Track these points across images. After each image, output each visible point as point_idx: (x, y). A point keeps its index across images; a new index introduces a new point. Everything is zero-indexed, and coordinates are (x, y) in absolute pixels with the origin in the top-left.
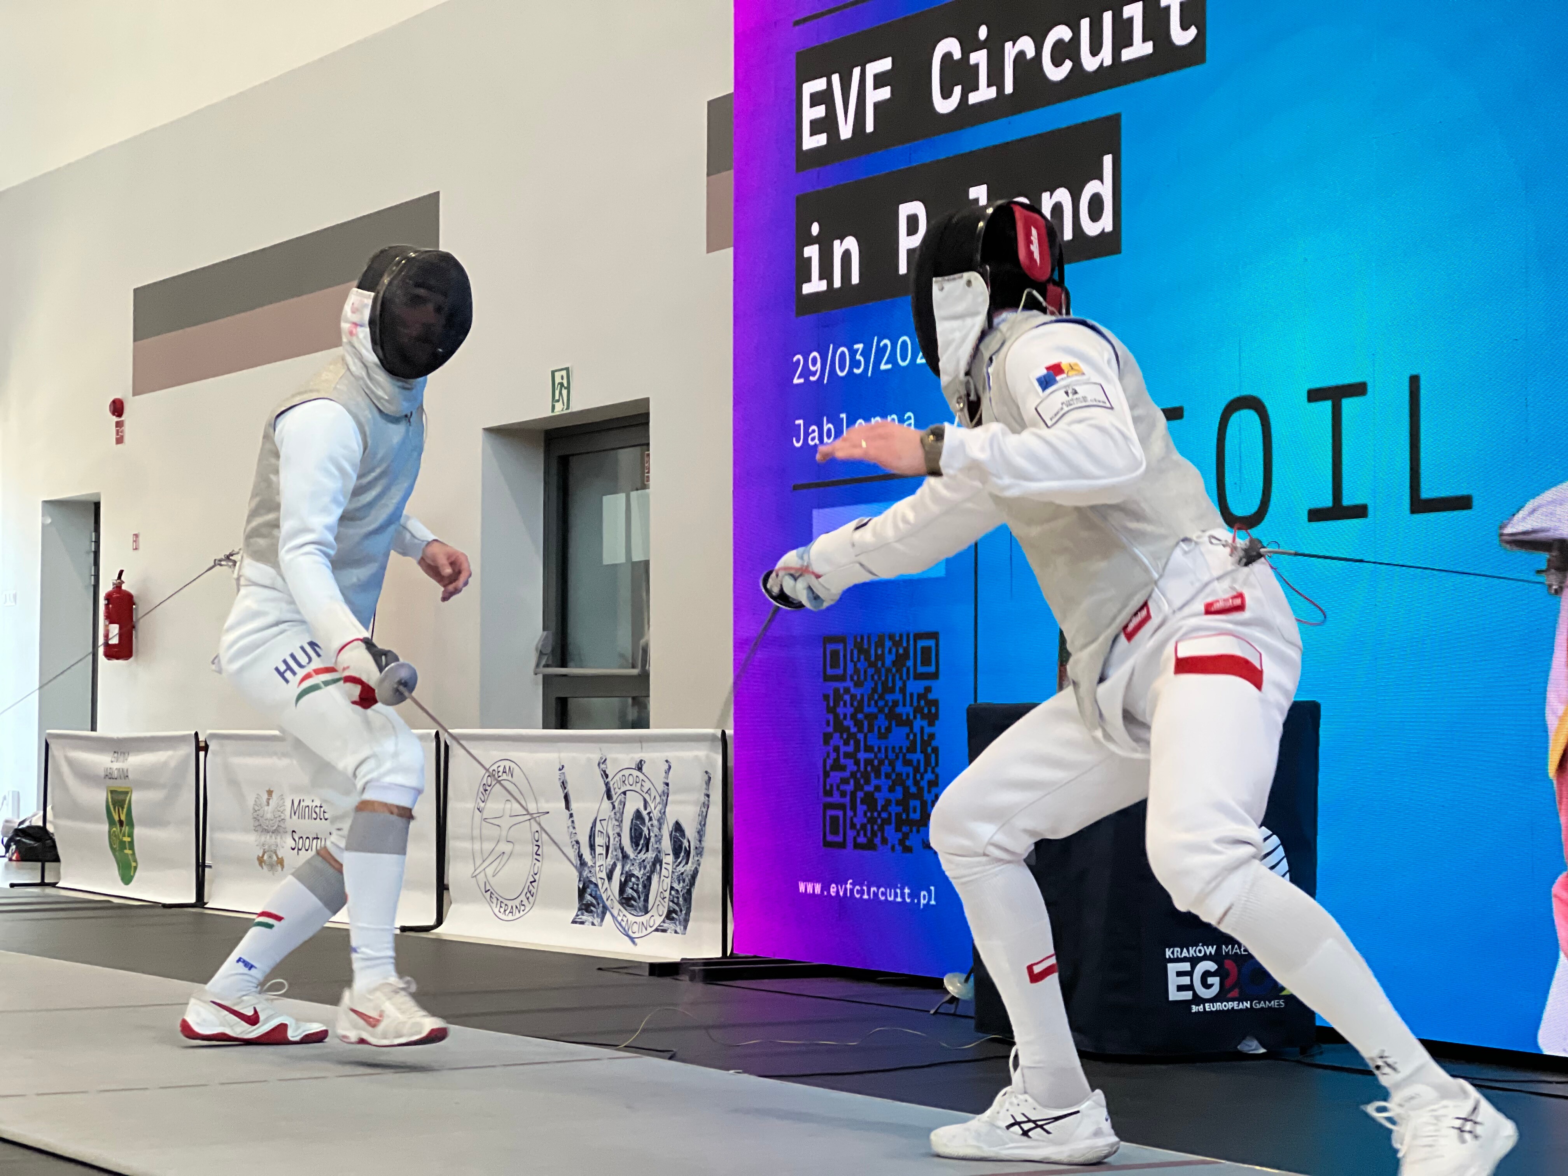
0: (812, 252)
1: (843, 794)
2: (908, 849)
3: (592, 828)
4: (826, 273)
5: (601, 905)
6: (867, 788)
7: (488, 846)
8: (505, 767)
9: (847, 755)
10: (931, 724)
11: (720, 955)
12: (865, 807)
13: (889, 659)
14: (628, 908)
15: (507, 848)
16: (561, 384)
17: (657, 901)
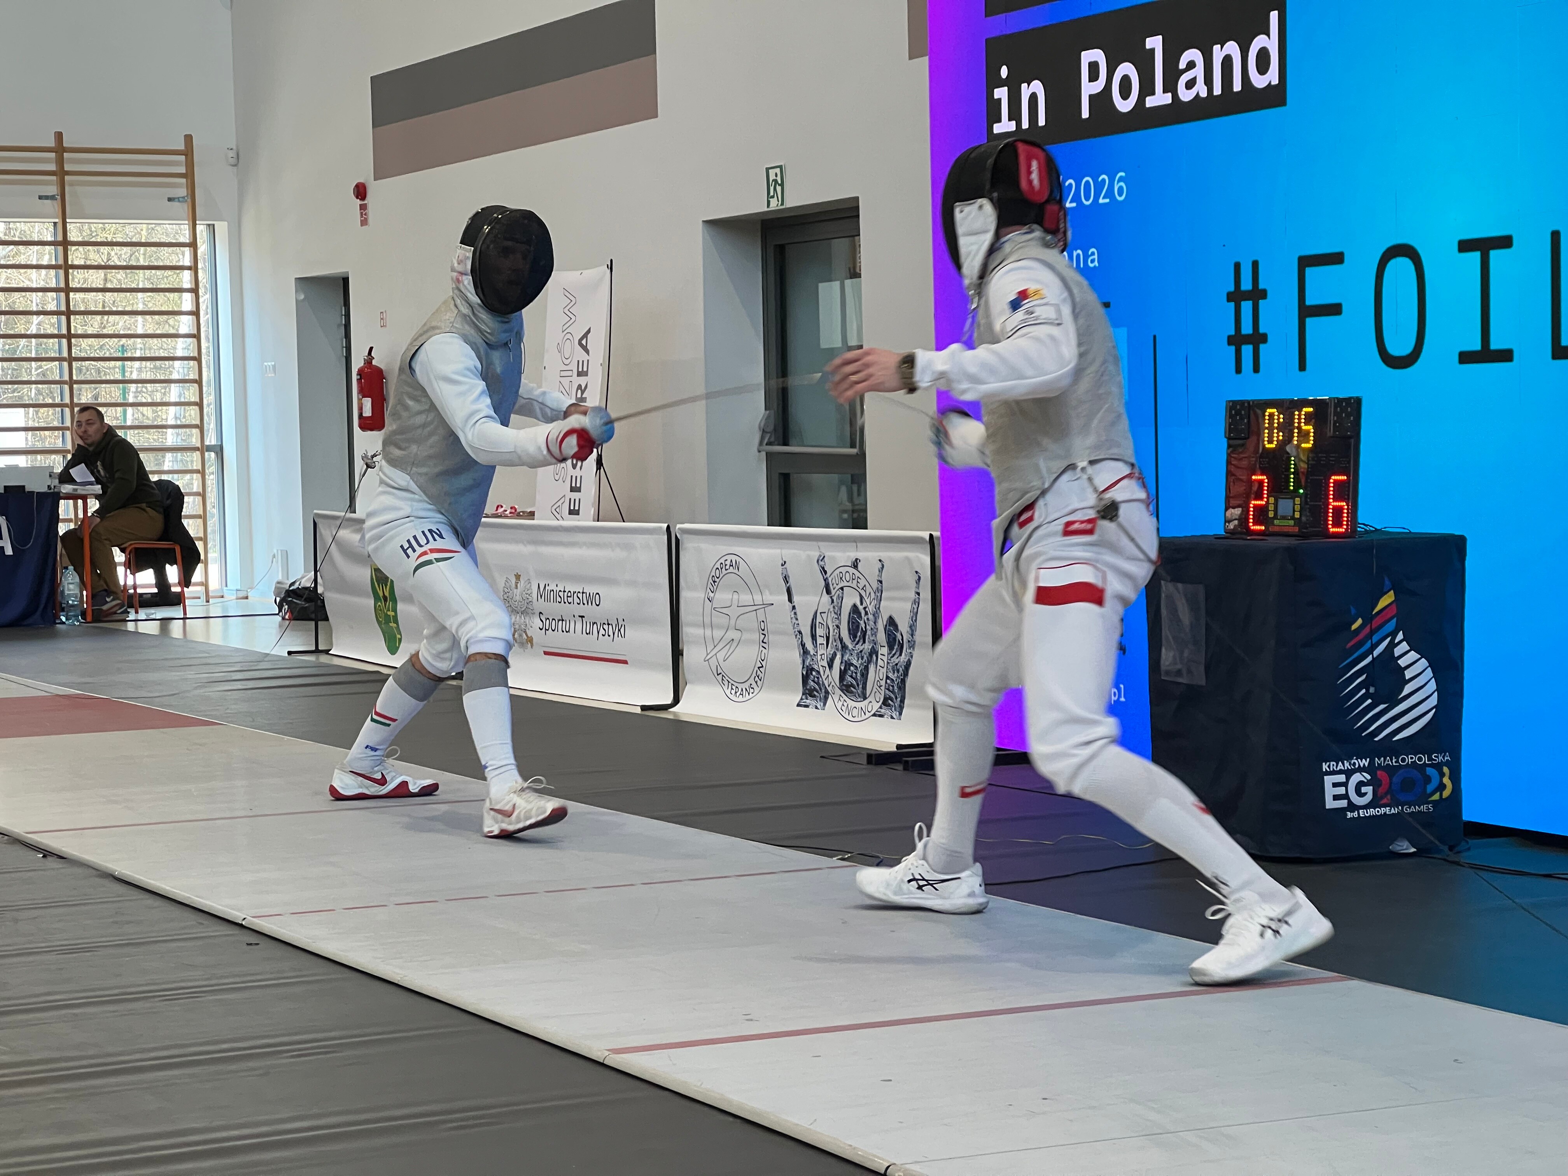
3: (813, 620)
5: (823, 691)
7: (718, 634)
8: (731, 561)
14: (847, 694)
15: (736, 635)
16: (775, 181)
17: (874, 688)
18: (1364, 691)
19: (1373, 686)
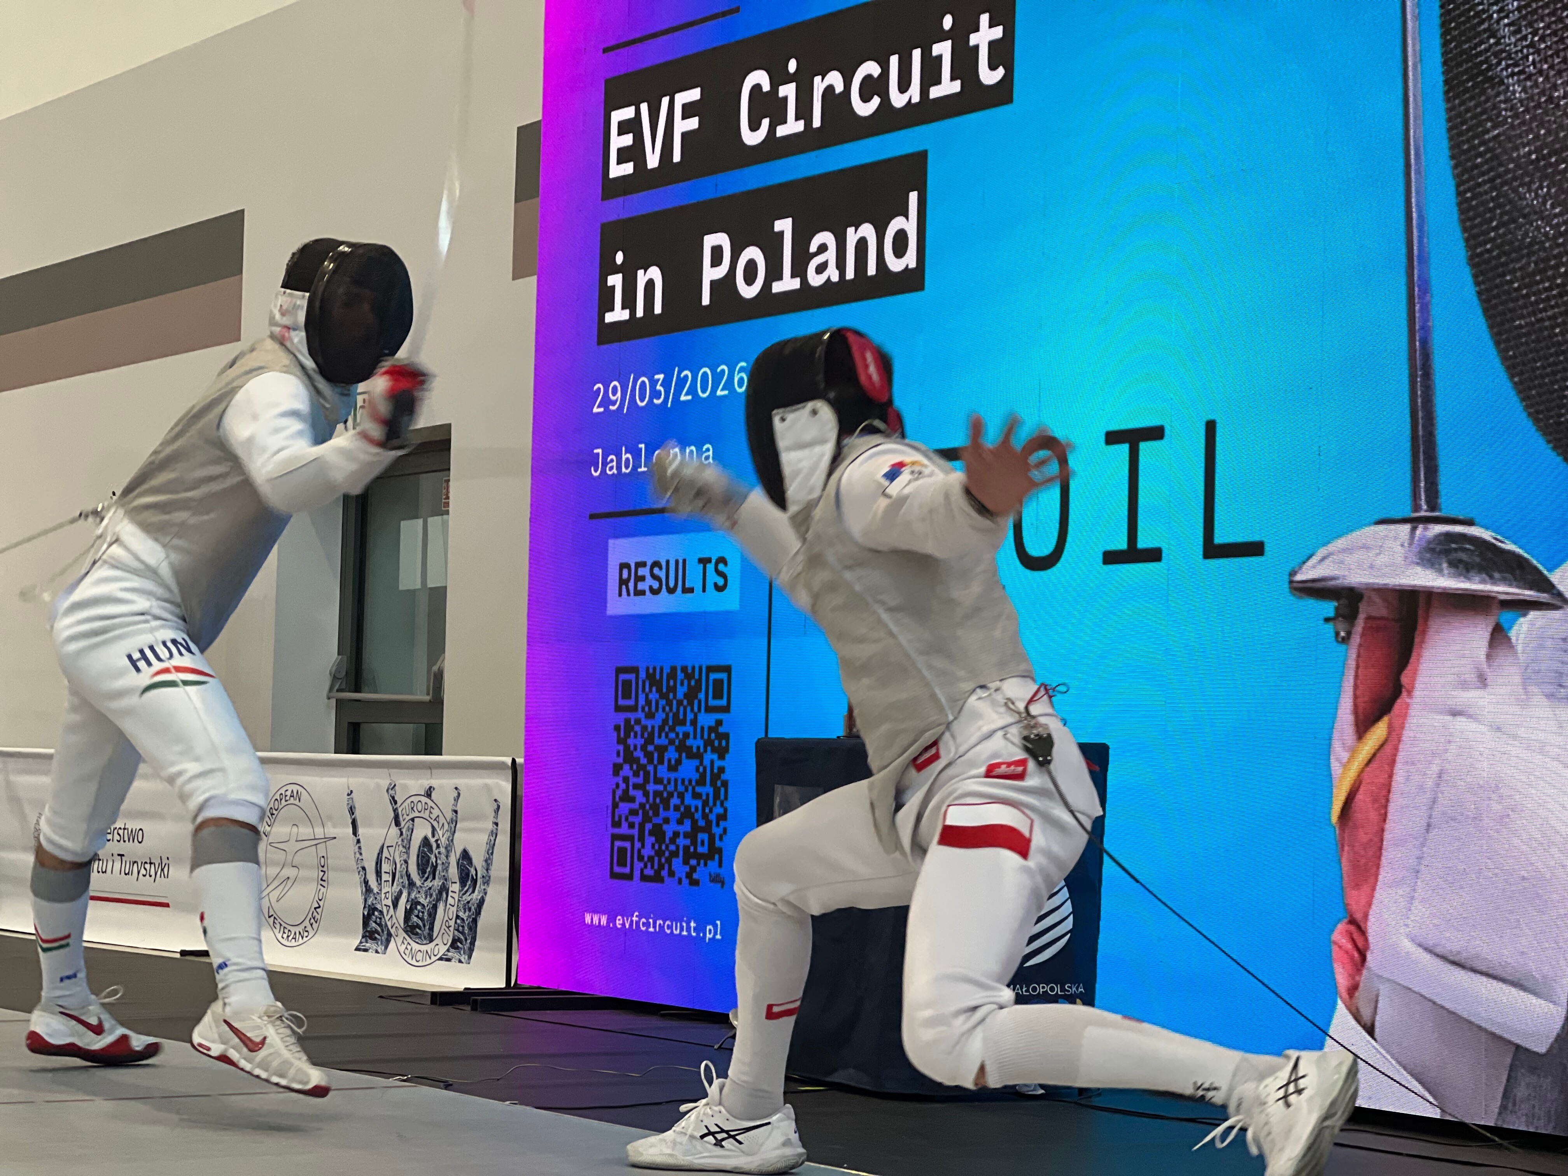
0: (615, 280)
1: (631, 826)
2: (695, 883)
3: (379, 854)
4: (629, 302)
6: (656, 820)
7: (273, 871)
8: (292, 791)
9: (636, 787)
10: (722, 757)
11: (503, 985)
12: (653, 839)
13: (681, 691)
14: (412, 936)
15: (292, 873)
17: (442, 929)
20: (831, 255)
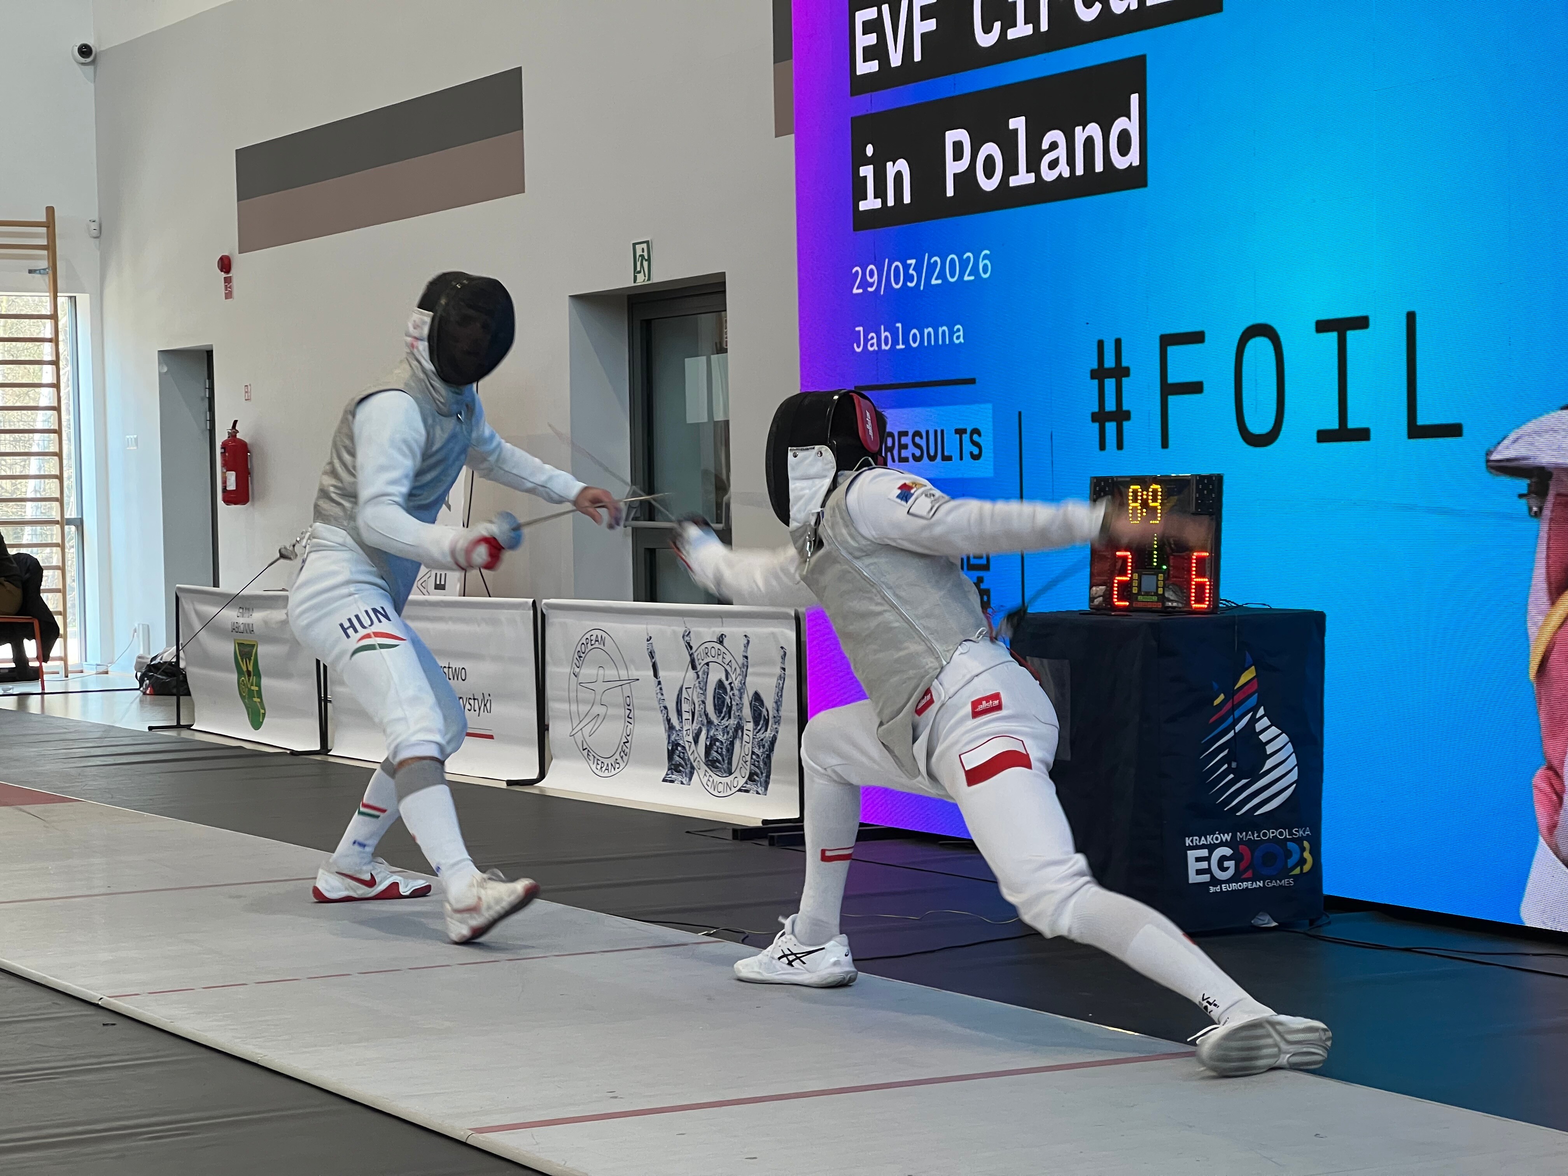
0: (867, 171)
3: (678, 695)
4: (880, 192)
5: (689, 766)
7: (584, 708)
8: (597, 636)
14: (713, 769)
15: (602, 710)
16: (642, 256)
17: (740, 764)
18: (1226, 766)
19: (1235, 761)
20: (1061, 153)
